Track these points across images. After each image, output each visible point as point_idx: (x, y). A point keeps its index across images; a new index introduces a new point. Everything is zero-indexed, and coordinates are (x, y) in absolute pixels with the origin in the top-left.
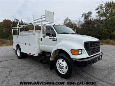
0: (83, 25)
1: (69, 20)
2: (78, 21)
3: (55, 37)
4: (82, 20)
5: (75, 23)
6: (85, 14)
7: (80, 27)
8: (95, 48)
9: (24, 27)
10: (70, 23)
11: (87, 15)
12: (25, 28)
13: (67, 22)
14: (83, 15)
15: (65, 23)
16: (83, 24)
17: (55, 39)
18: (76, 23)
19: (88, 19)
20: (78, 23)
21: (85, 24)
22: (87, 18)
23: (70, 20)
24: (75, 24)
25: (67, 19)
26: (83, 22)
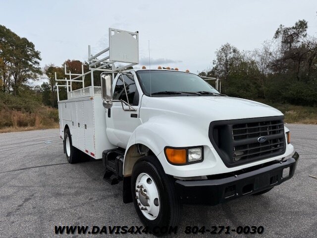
0: (276, 65)
1: (232, 50)
2: (261, 51)
3: (137, 105)
4: (276, 47)
5: (253, 58)
6: (286, 31)
7: (268, 71)
9: (81, 78)
10: (237, 59)
11: (291, 32)
12: (83, 81)
13: (226, 56)
14: (277, 33)
15: (220, 59)
16: (278, 61)
17: (134, 110)
18: (257, 59)
19: (294, 44)
20: (262, 58)
21: (284, 59)
22: (292, 41)
23: (234, 51)
24: (253, 62)
25: (225, 49)
26: (279, 56)
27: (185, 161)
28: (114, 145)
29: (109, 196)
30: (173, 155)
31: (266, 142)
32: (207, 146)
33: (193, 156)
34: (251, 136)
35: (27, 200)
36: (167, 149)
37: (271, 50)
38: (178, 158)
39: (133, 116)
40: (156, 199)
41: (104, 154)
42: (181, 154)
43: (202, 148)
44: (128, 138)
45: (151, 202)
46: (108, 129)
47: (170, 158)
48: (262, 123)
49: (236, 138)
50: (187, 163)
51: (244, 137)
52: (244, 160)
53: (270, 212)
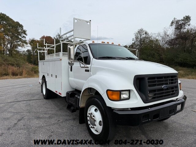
0: (171, 42)
1: (144, 33)
2: (162, 34)
3: (89, 64)
4: (171, 32)
5: (157, 38)
6: (177, 22)
7: (166, 46)
8: (162, 89)
9: (53, 47)
10: (147, 38)
11: (181, 23)
12: (55, 49)
13: (140, 36)
14: (172, 23)
15: (137, 38)
16: (172, 40)
17: (87, 67)
18: (159, 38)
19: (182, 30)
20: (163, 38)
21: (176, 39)
22: (181, 28)
23: (146, 33)
24: (157, 40)
25: (140, 32)
26: (173, 37)
27: (119, 99)
28: (73, 88)
29: (69, 120)
30: (112, 95)
31: (167, 89)
32: (132, 90)
33: (124, 96)
34: (159, 85)
35: (19, 120)
36: (108, 91)
37: (168, 33)
38: (115, 97)
39: (86, 71)
40: (100, 121)
41: (67, 93)
42: (116, 95)
43: (129, 91)
44: (83, 84)
45: (97, 123)
46: (70, 78)
47: (110, 97)
48: (165, 77)
49: (149, 86)
50: (120, 99)
51: (155, 85)
52: (154, 99)
53: (169, 132)
